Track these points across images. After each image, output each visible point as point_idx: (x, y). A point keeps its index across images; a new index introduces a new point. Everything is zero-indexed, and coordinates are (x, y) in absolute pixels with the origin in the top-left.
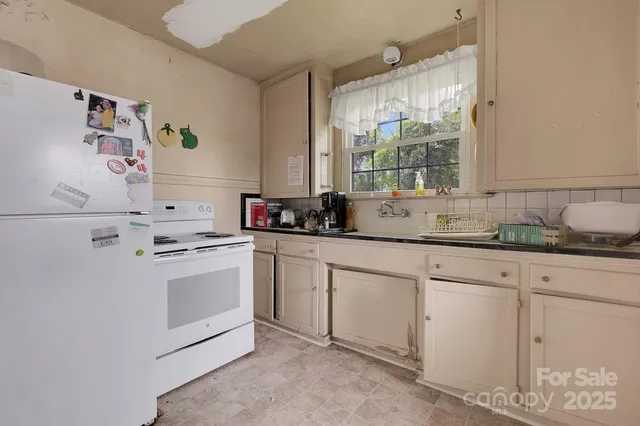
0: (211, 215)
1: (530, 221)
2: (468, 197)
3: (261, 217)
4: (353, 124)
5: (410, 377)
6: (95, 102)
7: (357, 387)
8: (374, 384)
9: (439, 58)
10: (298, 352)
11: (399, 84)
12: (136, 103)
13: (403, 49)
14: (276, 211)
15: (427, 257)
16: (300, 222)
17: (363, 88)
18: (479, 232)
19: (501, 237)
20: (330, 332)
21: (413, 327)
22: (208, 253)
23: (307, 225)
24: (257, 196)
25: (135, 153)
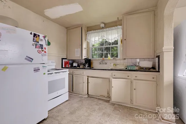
0: (55, 64)
1: (133, 65)
2: (120, 60)
3: (67, 65)
4: (93, 41)
5: (108, 101)
6: (35, 35)
7: (97, 105)
8: (100, 104)
9: (114, 28)
10: (80, 99)
11: (104, 32)
12: (44, 35)
13: (105, 24)
14: (71, 63)
15: (112, 73)
16: (79, 66)
17: (95, 32)
18: (123, 68)
19: (127, 69)
20: (88, 93)
21: (109, 90)
22: (58, 74)
23: (81, 66)
24: (66, 59)
25: (44, 48)
